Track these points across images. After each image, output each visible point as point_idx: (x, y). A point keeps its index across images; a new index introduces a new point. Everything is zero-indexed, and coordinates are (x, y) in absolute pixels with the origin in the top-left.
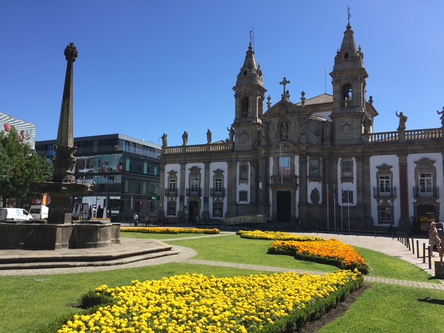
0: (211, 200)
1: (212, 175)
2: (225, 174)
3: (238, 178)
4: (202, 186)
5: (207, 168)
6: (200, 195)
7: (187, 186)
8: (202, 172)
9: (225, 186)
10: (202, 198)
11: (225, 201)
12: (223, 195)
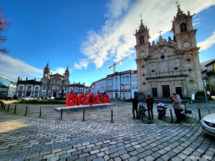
0: (34, 93)
1: (35, 88)
2: (39, 88)
3: (43, 89)
4: (32, 90)
5: (34, 86)
6: (31, 92)
7: (26, 90)
8: (32, 87)
9: (39, 90)
10: (31, 93)
11: (38, 94)
12: (38, 92)
